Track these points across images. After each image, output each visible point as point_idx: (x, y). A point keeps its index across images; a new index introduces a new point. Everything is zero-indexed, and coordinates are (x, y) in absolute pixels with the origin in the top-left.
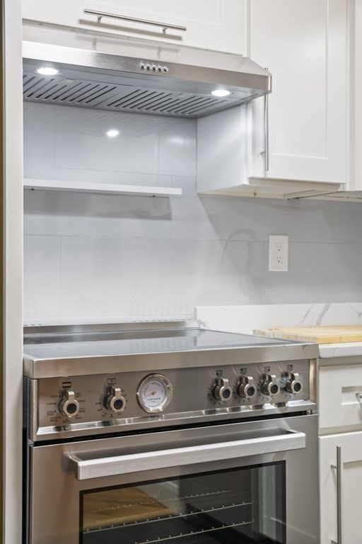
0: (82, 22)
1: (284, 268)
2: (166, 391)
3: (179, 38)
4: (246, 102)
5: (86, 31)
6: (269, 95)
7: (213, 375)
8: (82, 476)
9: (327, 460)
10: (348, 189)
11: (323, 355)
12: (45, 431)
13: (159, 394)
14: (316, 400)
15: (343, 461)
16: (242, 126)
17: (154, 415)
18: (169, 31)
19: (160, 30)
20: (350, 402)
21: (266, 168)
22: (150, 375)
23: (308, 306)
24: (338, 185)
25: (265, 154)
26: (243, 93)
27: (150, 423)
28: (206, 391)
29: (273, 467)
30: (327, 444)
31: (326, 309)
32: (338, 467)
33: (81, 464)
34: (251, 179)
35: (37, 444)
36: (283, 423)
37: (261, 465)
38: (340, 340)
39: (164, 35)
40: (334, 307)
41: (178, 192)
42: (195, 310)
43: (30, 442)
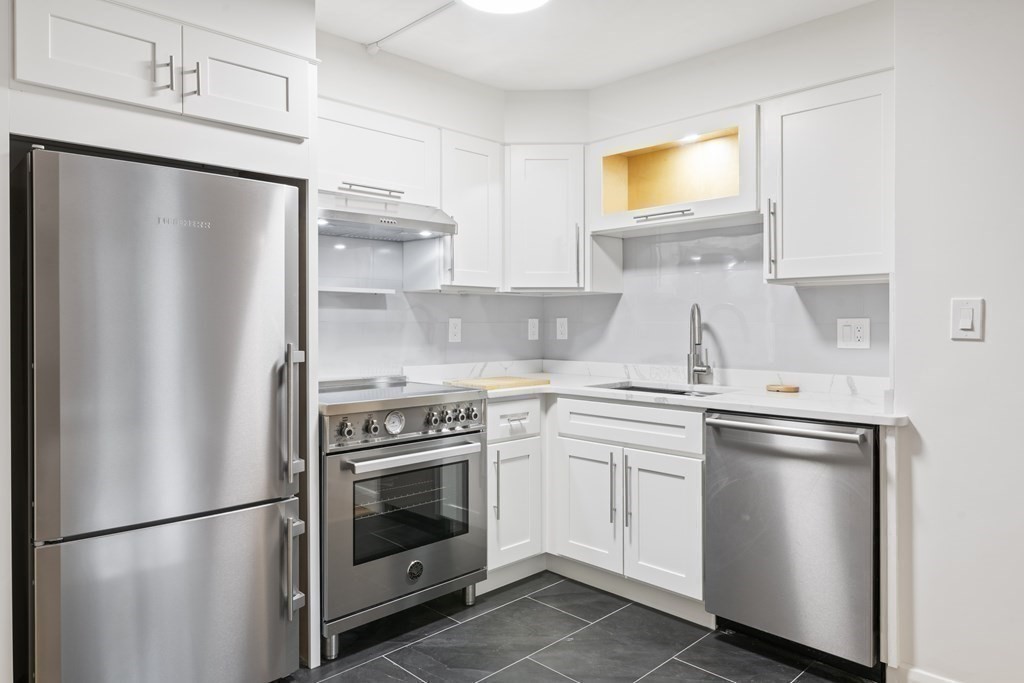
0: (340, 188)
1: (458, 339)
2: (401, 421)
3: (399, 197)
4: (440, 237)
5: (340, 194)
6: (455, 236)
7: (426, 411)
8: (357, 472)
9: (491, 459)
10: (501, 291)
11: (490, 397)
12: (331, 447)
13: (397, 423)
14: (485, 424)
15: (501, 458)
16: (437, 252)
17: (393, 435)
18: (392, 194)
19: (387, 193)
20: (505, 424)
21: (452, 279)
22: (391, 412)
23: (474, 364)
24: (495, 288)
25: (451, 270)
26: (437, 233)
27: (391, 440)
28: (422, 420)
29: (461, 465)
30: (491, 449)
31: (485, 366)
32: (498, 463)
33: (356, 465)
34: (443, 286)
35: (328, 454)
36: (466, 438)
37: (442, 466)
38: (499, 387)
39: (390, 196)
40: (490, 364)
41: (393, 292)
42: (402, 369)
43: (323, 454)
